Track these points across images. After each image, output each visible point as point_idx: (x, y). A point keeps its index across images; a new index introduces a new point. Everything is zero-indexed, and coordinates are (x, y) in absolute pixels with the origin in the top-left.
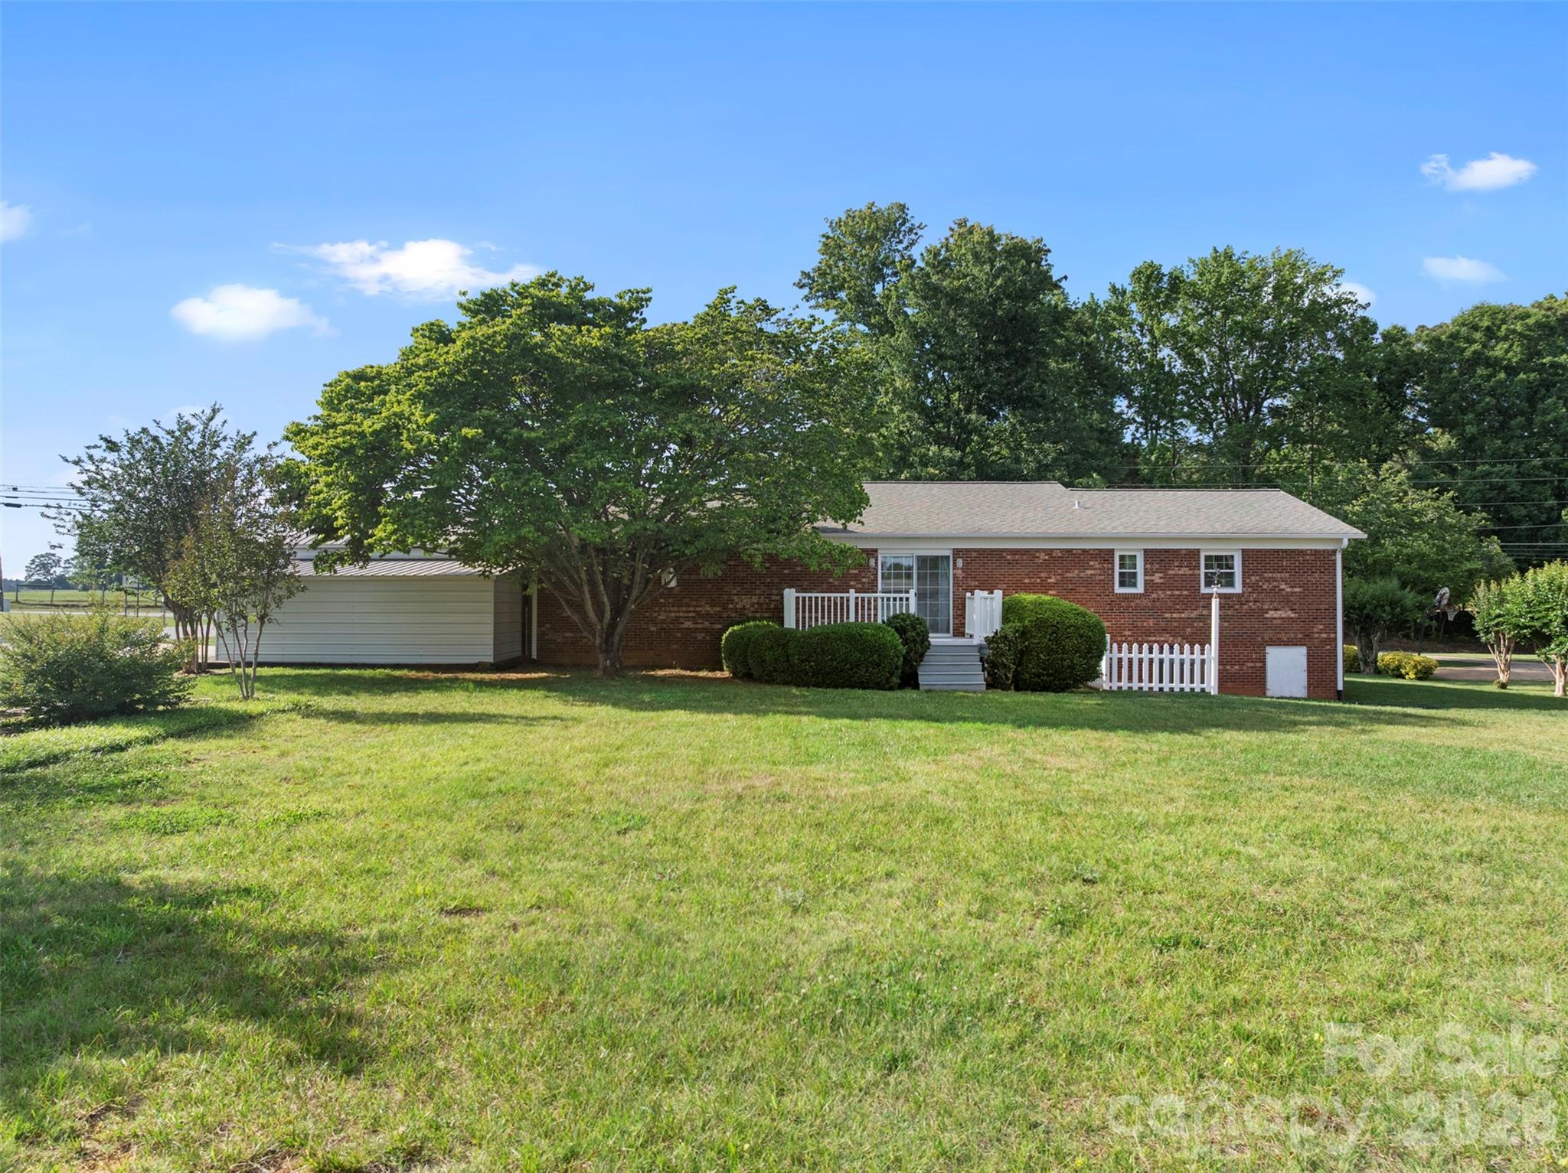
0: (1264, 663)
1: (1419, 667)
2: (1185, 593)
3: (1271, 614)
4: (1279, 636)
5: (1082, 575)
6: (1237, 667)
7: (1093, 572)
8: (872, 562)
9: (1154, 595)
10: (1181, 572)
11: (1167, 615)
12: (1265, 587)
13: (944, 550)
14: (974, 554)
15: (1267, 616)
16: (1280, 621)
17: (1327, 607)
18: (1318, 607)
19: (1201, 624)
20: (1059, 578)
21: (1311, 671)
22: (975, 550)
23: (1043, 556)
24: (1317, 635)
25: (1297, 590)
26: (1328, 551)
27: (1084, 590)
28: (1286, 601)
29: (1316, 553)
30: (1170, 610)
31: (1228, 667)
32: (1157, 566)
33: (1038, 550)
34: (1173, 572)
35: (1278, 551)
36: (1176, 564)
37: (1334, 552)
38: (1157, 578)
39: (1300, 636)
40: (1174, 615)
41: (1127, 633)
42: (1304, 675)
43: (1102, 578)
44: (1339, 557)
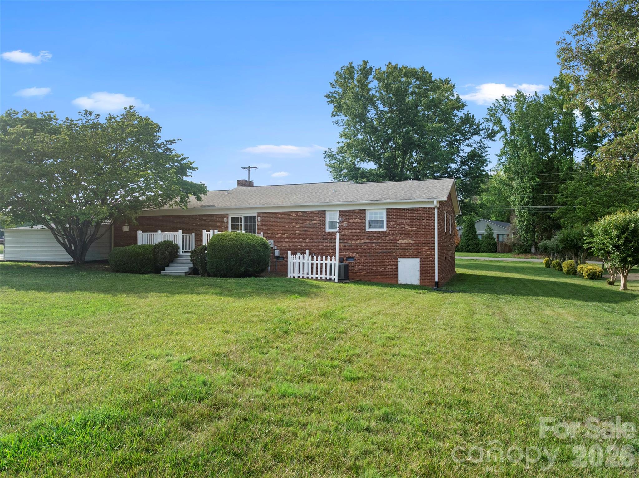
0: (397, 266)
1: (589, 272)
2: (358, 231)
3: (401, 241)
4: (405, 253)
5: (311, 223)
6: (383, 268)
7: (315, 222)
8: (225, 220)
9: (343, 233)
10: (356, 221)
11: (349, 242)
12: (397, 227)
13: (253, 214)
14: (265, 215)
15: (398, 242)
16: (405, 245)
17: (430, 237)
18: (425, 238)
19: (365, 247)
20: (300, 225)
21: (421, 271)
22: (265, 213)
23: (294, 215)
24: (424, 252)
25: (414, 229)
26: (431, 208)
27: (311, 230)
28: (408, 235)
29: (425, 209)
30: (351, 240)
31: (379, 268)
32: (345, 218)
33: (292, 212)
34: (352, 221)
35: (404, 209)
36: (354, 217)
37: (434, 208)
38: (345, 224)
39: (416, 253)
40: (353, 242)
41: (330, 251)
42: (419, 273)
43: (319, 224)
44: (436, 211)
